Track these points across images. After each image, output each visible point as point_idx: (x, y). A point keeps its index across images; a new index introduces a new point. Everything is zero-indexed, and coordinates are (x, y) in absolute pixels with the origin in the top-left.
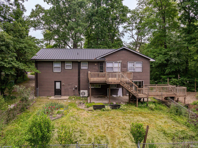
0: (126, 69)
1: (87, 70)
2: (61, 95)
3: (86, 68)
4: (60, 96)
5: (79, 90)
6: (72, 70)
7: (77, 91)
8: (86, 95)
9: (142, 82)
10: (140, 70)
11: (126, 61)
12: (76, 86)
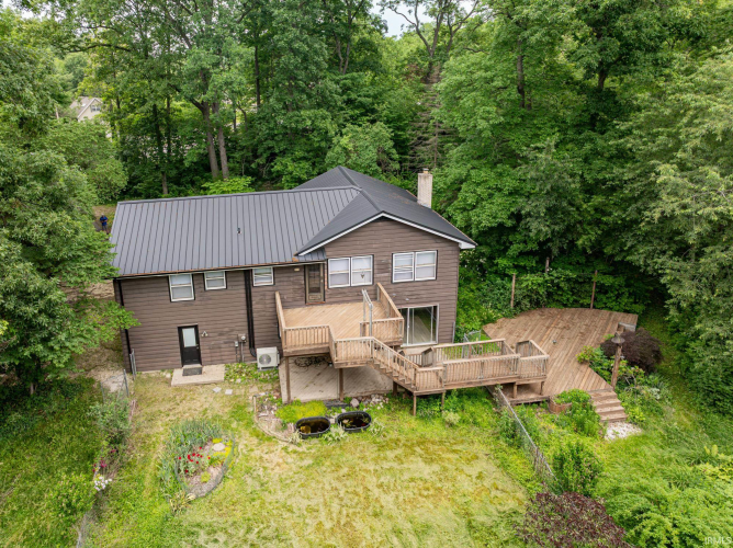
0: (386, 274)
1: (271, 288)
2: (200, 362)
3: (270, 282)
4: (198, 366)
5: (252, 346)
6: (227, 292)
7: (246, 350)
8: (274, 363)
9: (435, 307)
10: (429, 275)
11: (387, 254)
12: (243, 338)
